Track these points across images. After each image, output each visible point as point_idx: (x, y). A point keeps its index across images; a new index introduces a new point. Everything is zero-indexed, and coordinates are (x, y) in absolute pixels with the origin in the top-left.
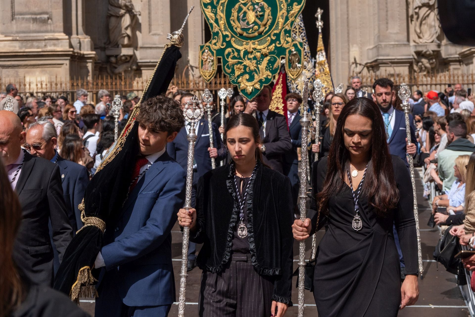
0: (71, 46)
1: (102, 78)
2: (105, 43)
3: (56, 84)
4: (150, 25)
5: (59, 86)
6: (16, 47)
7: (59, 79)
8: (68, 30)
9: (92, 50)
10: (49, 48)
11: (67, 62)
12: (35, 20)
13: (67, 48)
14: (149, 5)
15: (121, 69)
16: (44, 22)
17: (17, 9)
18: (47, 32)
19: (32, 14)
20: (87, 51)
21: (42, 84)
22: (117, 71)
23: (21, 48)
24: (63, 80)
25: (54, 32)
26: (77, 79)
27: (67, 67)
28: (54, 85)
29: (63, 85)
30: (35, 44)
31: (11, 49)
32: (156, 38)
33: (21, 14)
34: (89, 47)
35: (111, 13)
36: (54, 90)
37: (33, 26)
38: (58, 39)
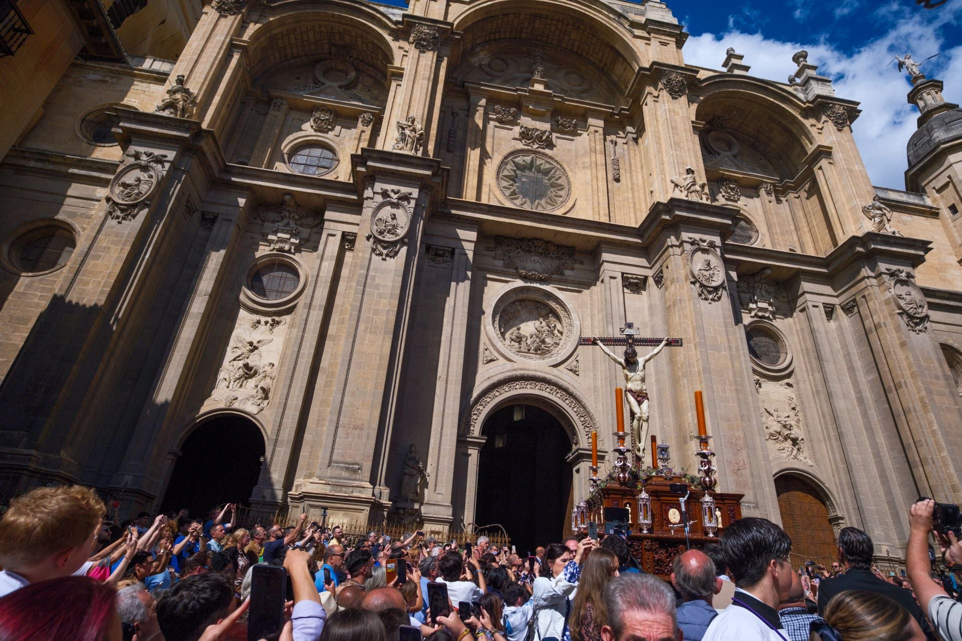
0: (373, 495)
1: (396, 527)
2: (396, 497)
3: (356, 528)
4: (436, 485)
5: (358, 529)
6: (327, 490)
7: (358, 523)
8: (373, 481)
9: (389, 501)
10: (355, 494)
11: (368, 508)
12: (347, 469)
13: (370, 496)
14: (437, 469)
15: (406, 521)
16: (355, 471)
17: (335, 458)
18: (355, 480)
19: (345, 463)
20: (385, 501)
21: (343, 526)
22: (403, 522)
23: (331, 491)
24: (362, 524)
25: (361, 481)
26: (375, 525)
27: (368, 512)
28: (353, 528)
29: (362, 529)
30: (344, 489)
31: (322, 492)
32: (440, 497)
33: (336, 463)
34: (388, 497)
35: (406, 471)
36: (352, 532)
37: (345, 474)
38: (364, 487)
